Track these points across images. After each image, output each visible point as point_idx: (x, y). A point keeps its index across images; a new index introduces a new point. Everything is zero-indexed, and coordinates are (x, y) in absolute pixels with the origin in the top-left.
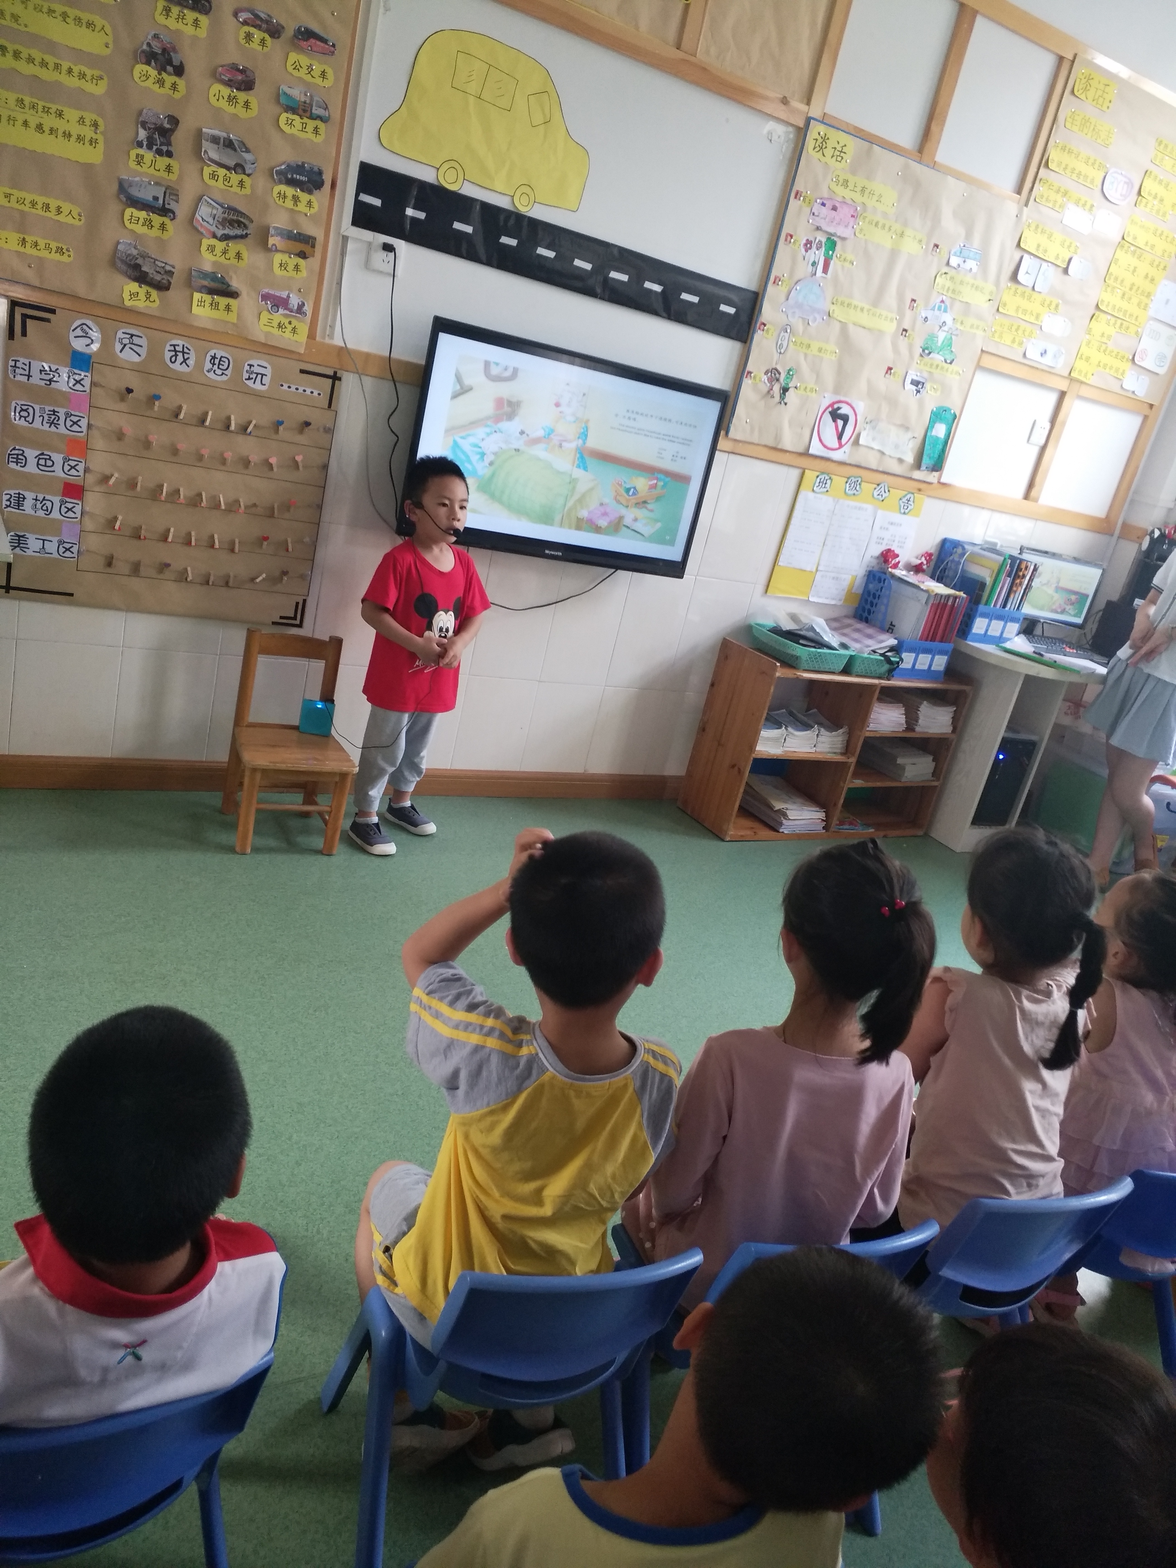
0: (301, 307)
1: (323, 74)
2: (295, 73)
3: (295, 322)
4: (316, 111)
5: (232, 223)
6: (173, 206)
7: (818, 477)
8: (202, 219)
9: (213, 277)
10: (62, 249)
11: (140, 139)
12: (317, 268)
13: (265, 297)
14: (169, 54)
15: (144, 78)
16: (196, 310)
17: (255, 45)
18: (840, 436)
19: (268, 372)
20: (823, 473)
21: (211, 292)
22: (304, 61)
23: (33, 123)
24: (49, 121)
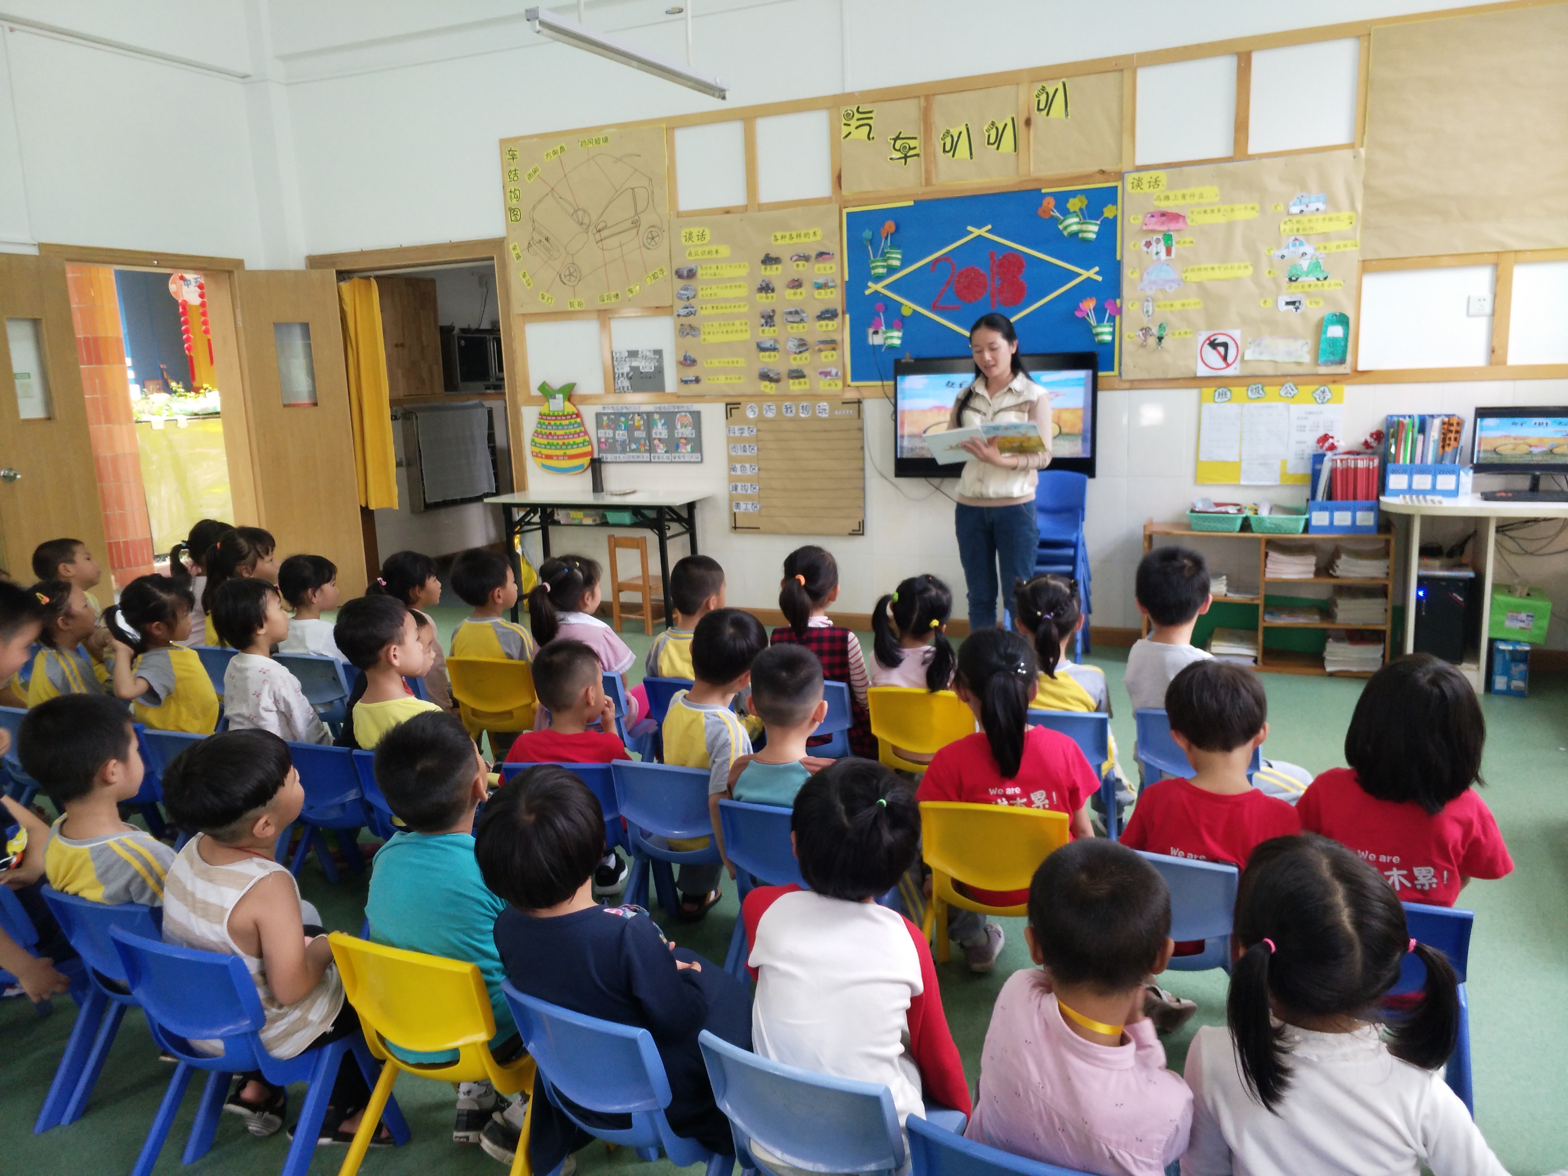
0: (837, 374)
1: (831, 268)
2: (819, 273)
3: (836, 381)
4: (830, 285)
5: (801, 345)
6: (778, 346)
7: (1215, 391)
8: (790, 348)
9: (796, 371)
10: (740, 377)
11: (762, 323)
12: (841, 353)
13: (821, 373)
14: (769, 286)
15: (760, 298)
16: (792, 387)
17: (801, 268)
18: (1225, 358)
19: (827, 408)
20: (1219, 388)
21: (798, 377)
22: (822, 266)
23: (725, 332)
24: (730, 328)
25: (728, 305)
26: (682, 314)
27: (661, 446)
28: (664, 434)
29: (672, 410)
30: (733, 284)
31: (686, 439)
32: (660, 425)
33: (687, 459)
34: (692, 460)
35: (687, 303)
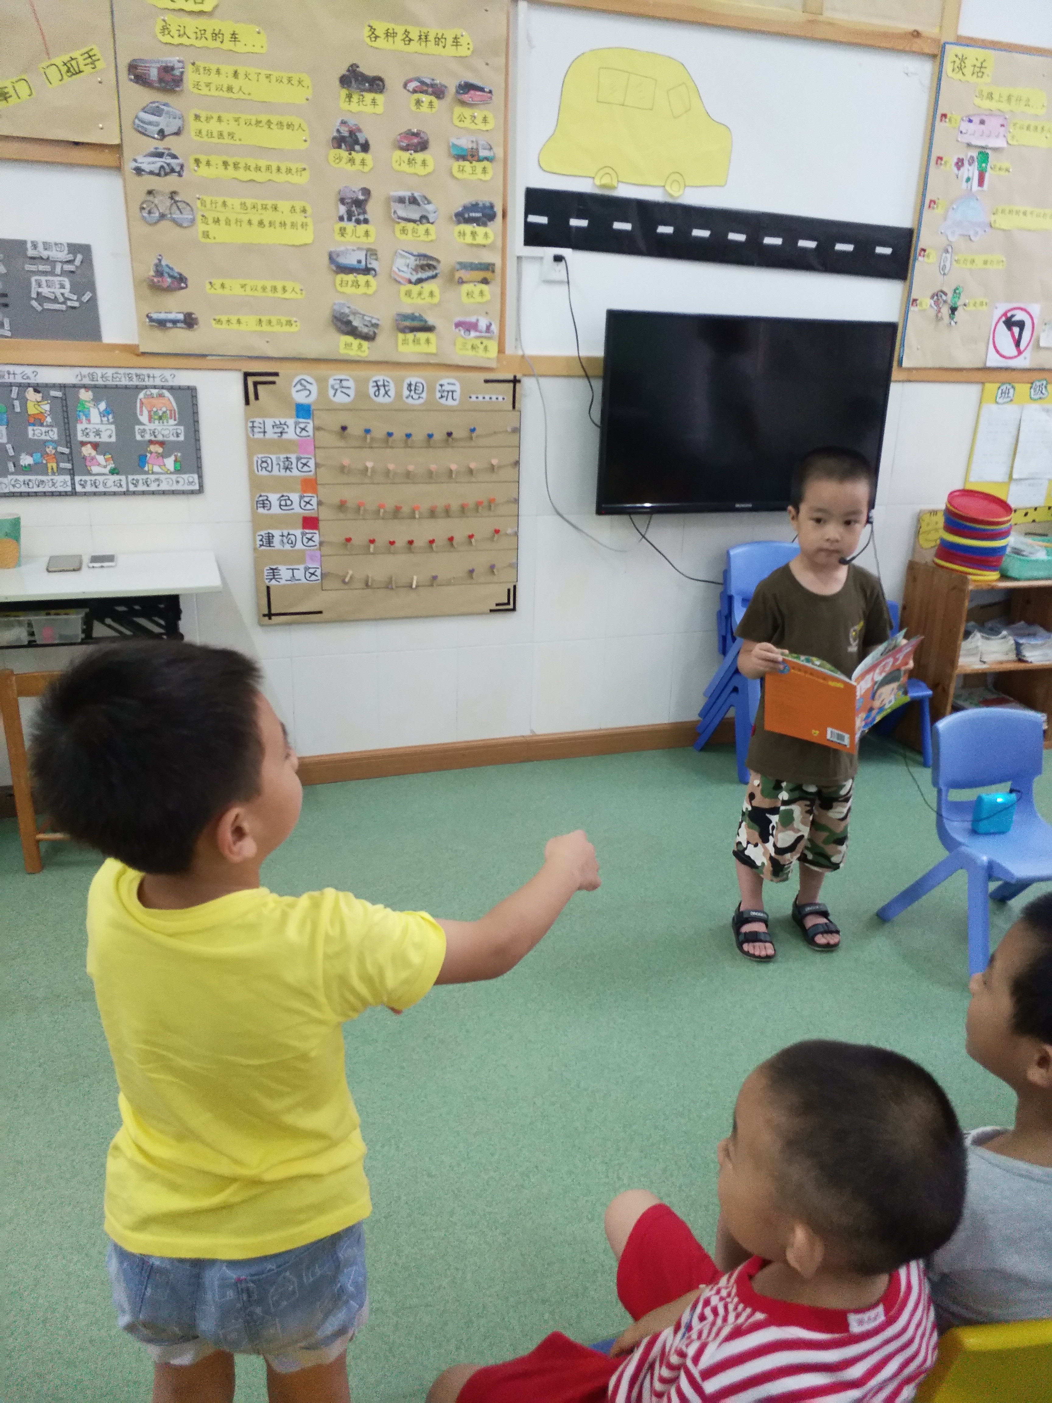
0: (488, 328)
1: (485, 120)
2: (461, 124)
3: (486, 342)
4: (483, 153)
5: (422, 268)
6: (374, 264)
7: (999, 388)
8: (399, 270)
9: (413, 317)
10: (290, 321)
11: (341, 214)
12: (498, 290)
13: (458, 325)
14: (356, 136)
15: (338, 161)
16: (402, 348)
17: (425, 108)
18: (1017, 343)
19: (458, 388)
20: (1003, 383)
21: (413, 330)
22: (467, 112)
23: (255, 222)
24: (268, 216)
25: (263, 163)
26: (147, 167)
27: (100, 458)
28: (108, 434)
29: (125, 382)
30: (275, 119)
31: (162, 444)
32: (95, 415)
33: (164, 487)
34: (179, 487)
35: (161, 146)
